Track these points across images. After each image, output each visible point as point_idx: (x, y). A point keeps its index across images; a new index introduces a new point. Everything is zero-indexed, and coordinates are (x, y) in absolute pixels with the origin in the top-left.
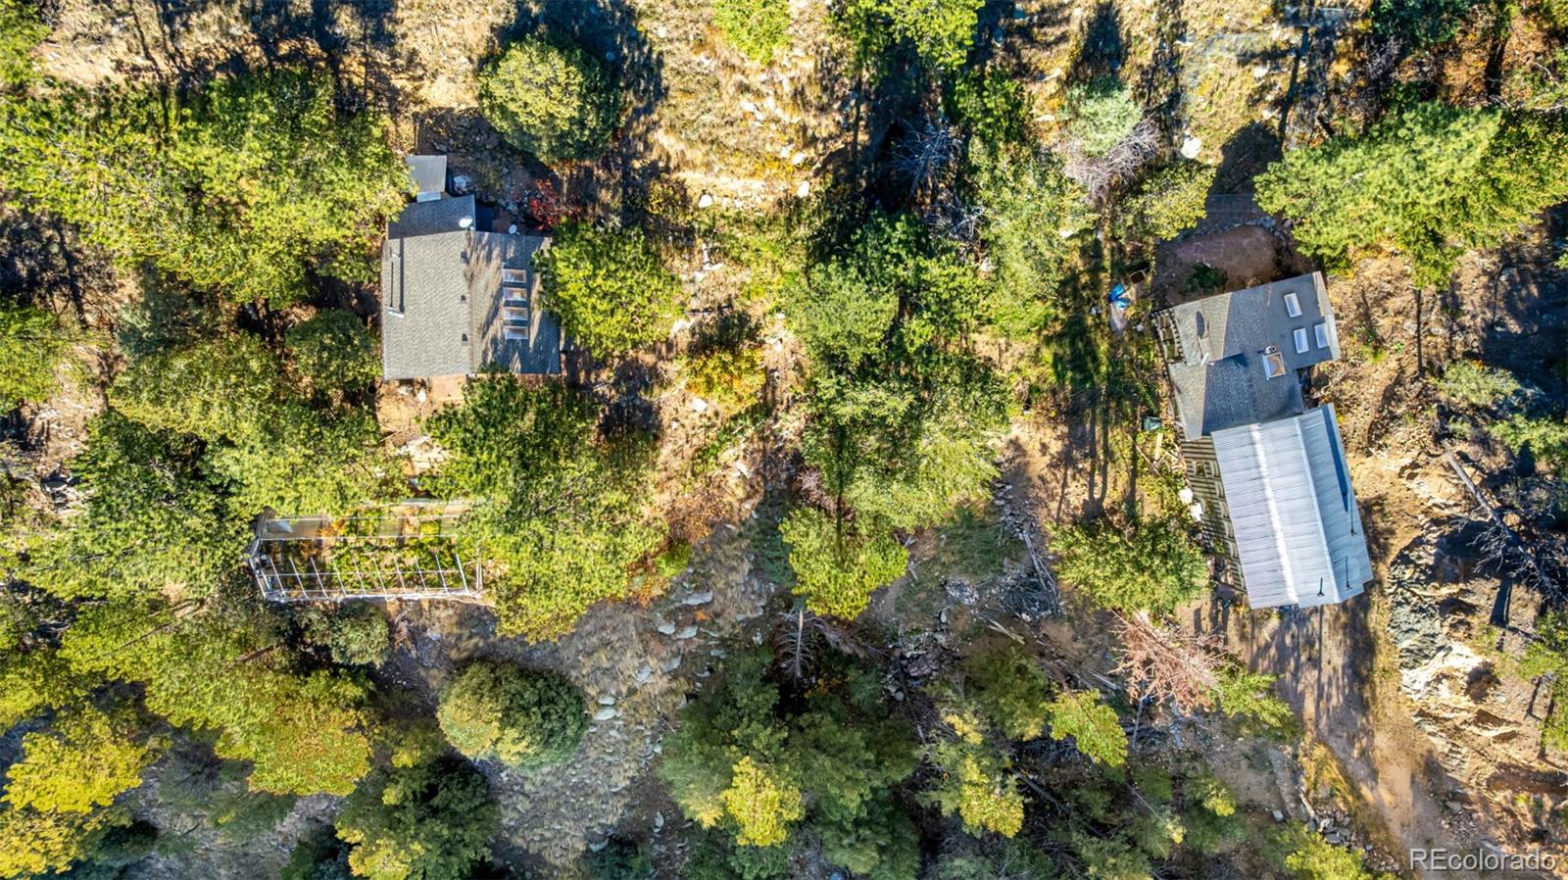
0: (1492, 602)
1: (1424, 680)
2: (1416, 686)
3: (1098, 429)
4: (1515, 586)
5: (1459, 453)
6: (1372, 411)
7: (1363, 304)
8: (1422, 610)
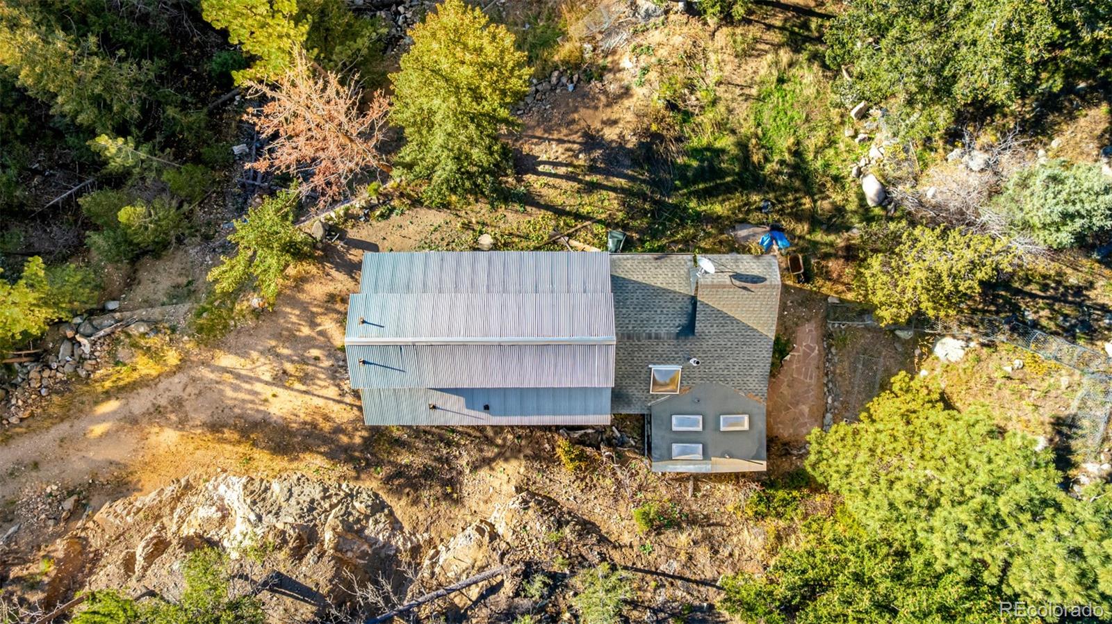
0: (301, 580)
1: (227, 497)
2: (222, 489)
3: (622, 182)
4: (314, 609)
5: (501, 584)
6: (572, 504)
7: (706, 522)
8: (311, 509)
